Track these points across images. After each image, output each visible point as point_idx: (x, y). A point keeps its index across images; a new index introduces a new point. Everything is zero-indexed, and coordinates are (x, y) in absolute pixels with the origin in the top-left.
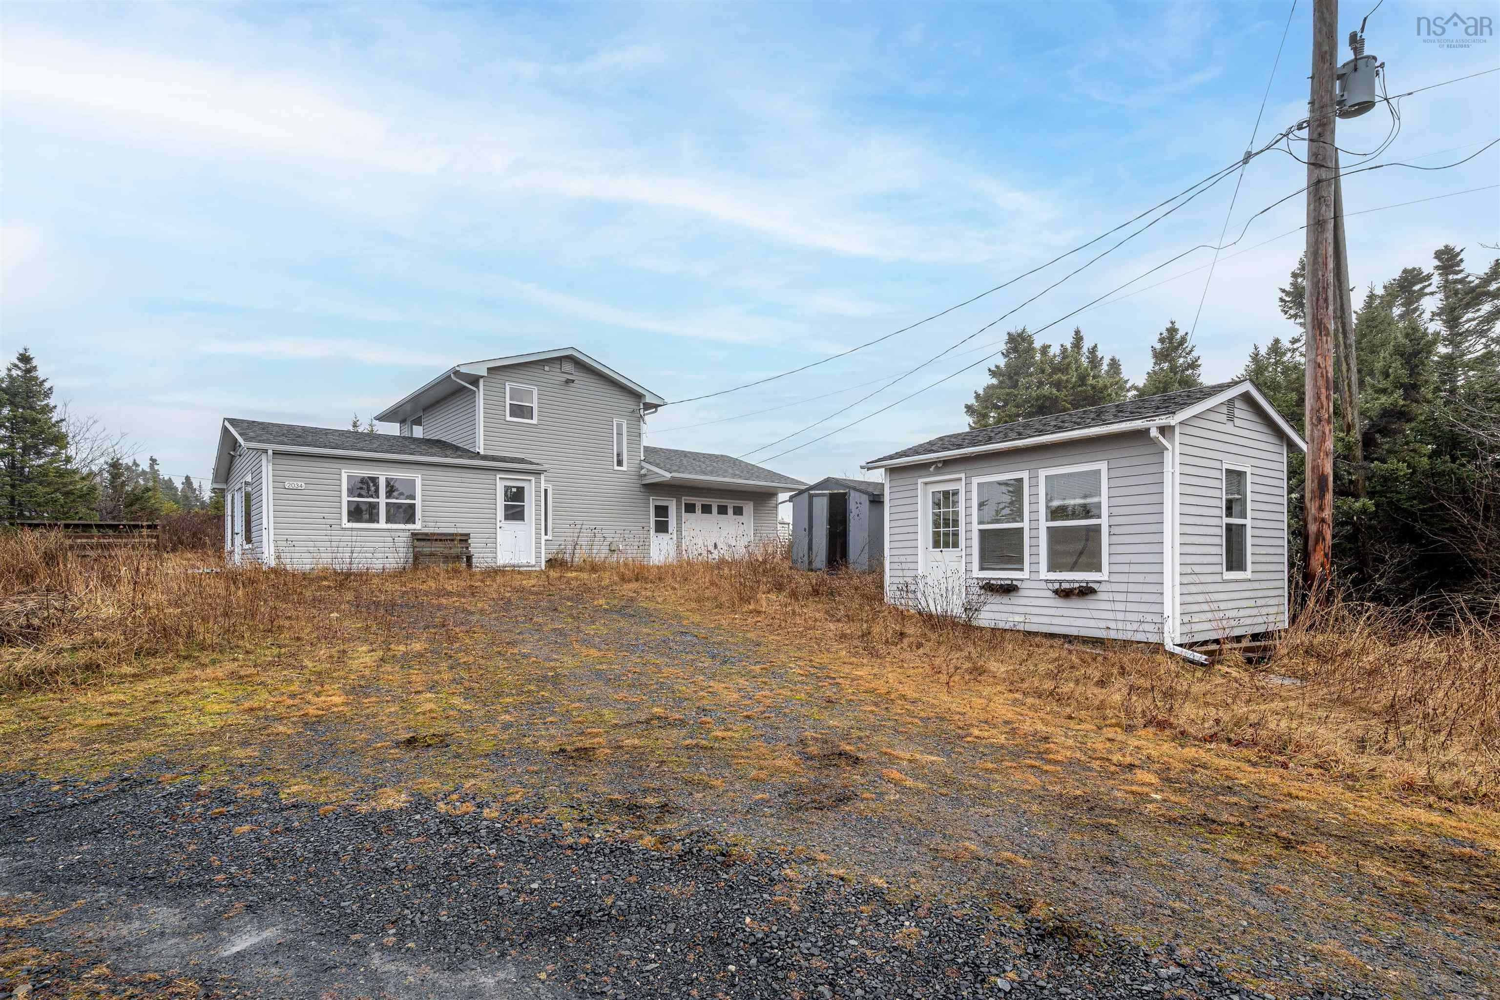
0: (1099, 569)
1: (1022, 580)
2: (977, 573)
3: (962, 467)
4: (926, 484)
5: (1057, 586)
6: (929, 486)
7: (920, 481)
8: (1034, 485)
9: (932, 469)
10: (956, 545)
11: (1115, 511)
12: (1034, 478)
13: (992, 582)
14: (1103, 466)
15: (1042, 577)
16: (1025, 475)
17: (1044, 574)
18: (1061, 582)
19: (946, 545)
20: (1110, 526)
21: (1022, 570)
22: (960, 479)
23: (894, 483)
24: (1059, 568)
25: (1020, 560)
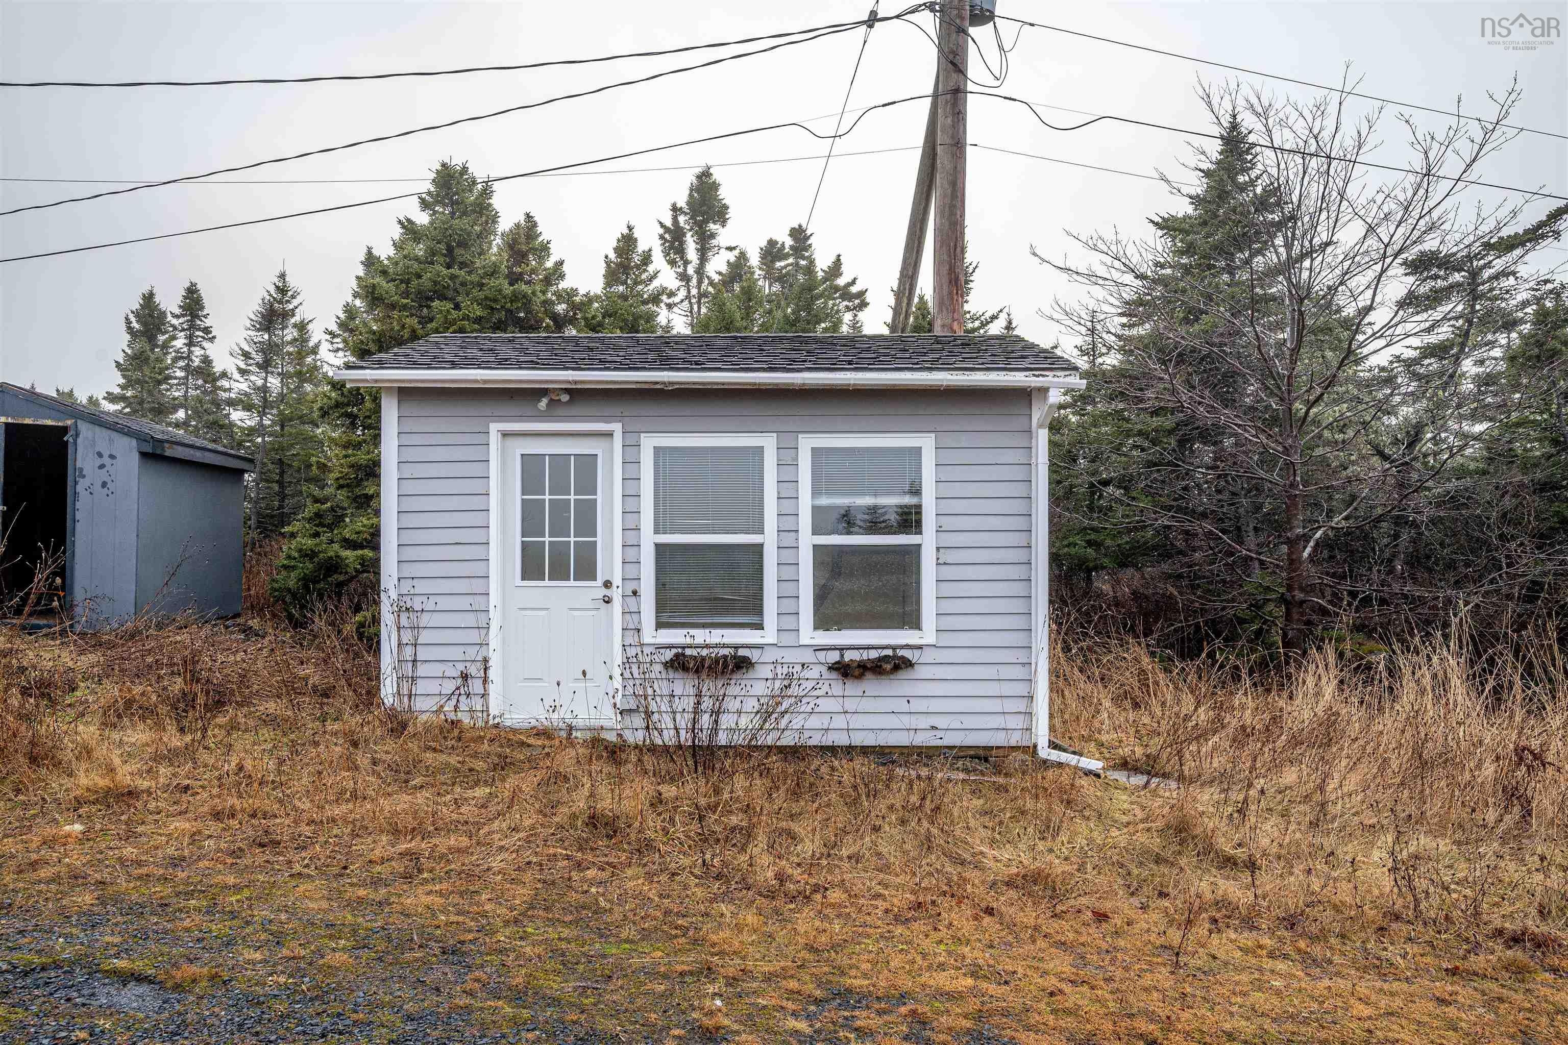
0: (916, 625)
1: (760, 647)
2: (651, 635)
3: (616, 410)
4: (505, 435)
5: (834, 657)
6: (510, 442)
7: (495, 428)
8: (787, 463)
9: (543, 403)
10: (587, 571)
11: (947, 522)
12: (787, 451)
13: (688, 652)
14: (926, 443)
15: (804, 640)
16: (768, 443)
17: (809, 635)
18: (842, 649)
19: (559, 572)
20: (938, 549)
21: (760, 627)
22: (610, 435)
23: (410, 426)
24: (836, 624)
25: (757, 608)
